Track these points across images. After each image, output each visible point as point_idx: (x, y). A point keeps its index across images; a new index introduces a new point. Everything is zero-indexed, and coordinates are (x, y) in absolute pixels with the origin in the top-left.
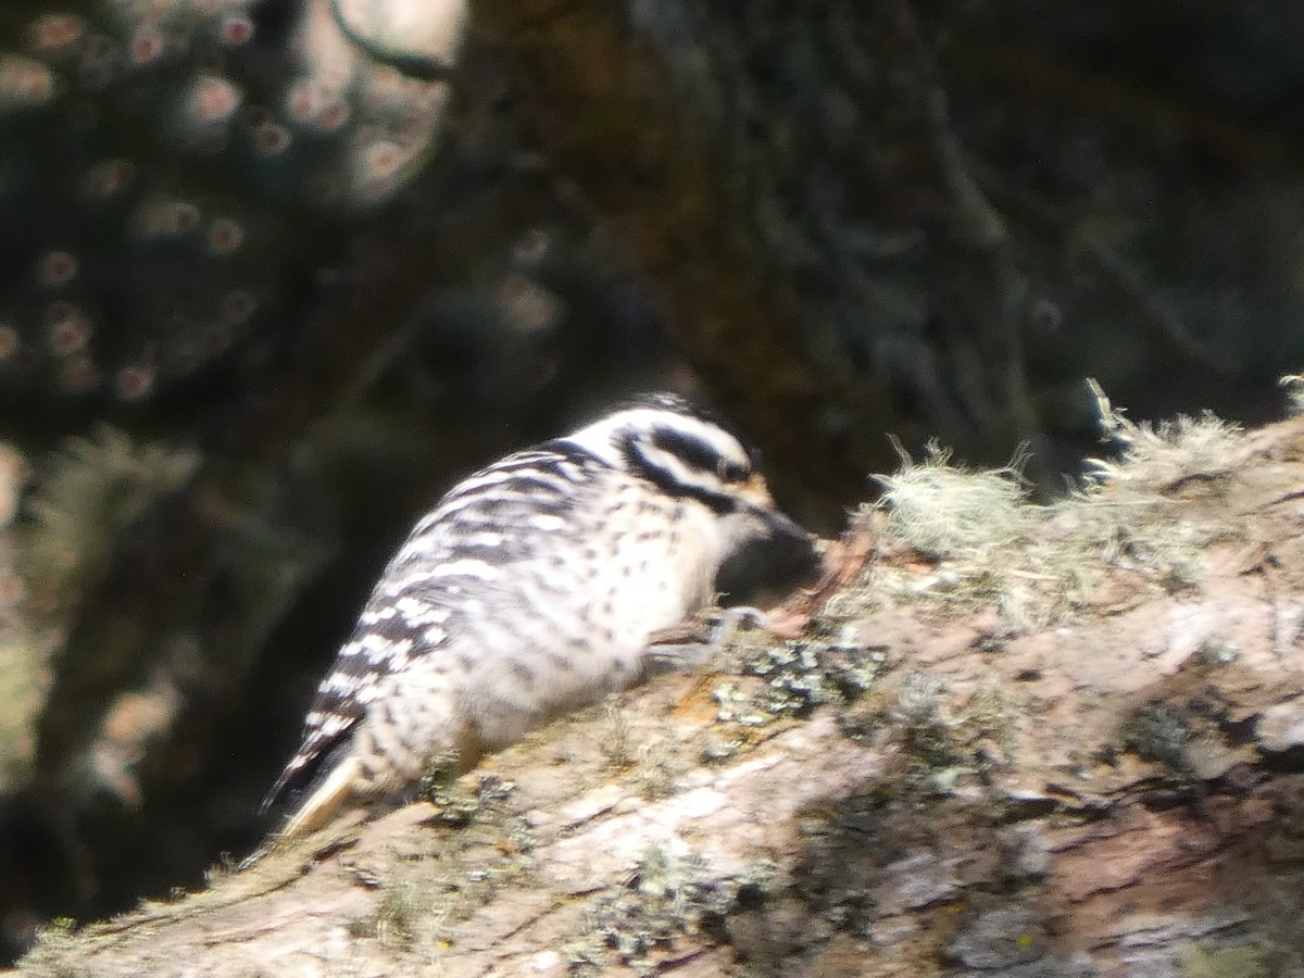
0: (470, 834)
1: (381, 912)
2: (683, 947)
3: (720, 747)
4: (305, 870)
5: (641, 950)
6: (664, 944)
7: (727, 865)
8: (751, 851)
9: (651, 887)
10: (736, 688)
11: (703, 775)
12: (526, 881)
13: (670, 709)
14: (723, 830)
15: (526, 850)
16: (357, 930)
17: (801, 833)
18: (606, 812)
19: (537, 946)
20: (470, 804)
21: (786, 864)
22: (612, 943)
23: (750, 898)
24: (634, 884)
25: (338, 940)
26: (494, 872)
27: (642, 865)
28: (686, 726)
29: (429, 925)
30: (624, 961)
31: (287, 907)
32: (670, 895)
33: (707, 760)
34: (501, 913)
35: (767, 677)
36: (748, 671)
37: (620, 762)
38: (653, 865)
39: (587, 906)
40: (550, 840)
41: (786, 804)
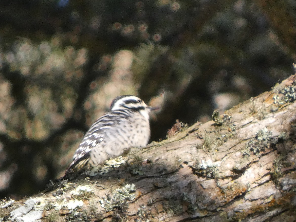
0: (222, 127)
1: (203, 144)
2: (267, 151)
3: (274, 109)
4: (187, 135)
5: (258, 151)
6: (263, 150)
7: (276, 133)
8: (281, 130)
9: (260, 138)
10: (278, 96)
11: (271, 115)
12: (234, 137)
13: (264, 101)
14: (275, 126)
15: (234, 130)
16: (198, 148)
17: (292, 127)
18: (251, 123)
19: (236, 151)
20: (222, 121)
21: (288, 133)
22: (252, 150)
23: (281, 140)
24: (256, 138)
25: (194, 149)
26: (227, 135)
27: (258, 134)
28: (267, 104)
29: (213, 147)
30: (255, 154)
31: (183, 143)
32: (264, 140)
33: (272, 111)
34: (228, 144)
35: (284, 94)
36: (280, 92)
37: (253, 112)
38: (261, 134)
39: (247, 142)
40: (239, 129)
41: (288, 121)
